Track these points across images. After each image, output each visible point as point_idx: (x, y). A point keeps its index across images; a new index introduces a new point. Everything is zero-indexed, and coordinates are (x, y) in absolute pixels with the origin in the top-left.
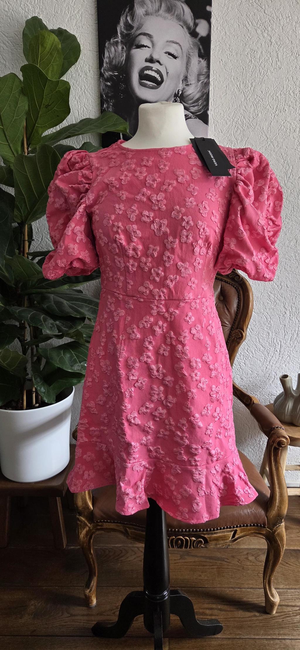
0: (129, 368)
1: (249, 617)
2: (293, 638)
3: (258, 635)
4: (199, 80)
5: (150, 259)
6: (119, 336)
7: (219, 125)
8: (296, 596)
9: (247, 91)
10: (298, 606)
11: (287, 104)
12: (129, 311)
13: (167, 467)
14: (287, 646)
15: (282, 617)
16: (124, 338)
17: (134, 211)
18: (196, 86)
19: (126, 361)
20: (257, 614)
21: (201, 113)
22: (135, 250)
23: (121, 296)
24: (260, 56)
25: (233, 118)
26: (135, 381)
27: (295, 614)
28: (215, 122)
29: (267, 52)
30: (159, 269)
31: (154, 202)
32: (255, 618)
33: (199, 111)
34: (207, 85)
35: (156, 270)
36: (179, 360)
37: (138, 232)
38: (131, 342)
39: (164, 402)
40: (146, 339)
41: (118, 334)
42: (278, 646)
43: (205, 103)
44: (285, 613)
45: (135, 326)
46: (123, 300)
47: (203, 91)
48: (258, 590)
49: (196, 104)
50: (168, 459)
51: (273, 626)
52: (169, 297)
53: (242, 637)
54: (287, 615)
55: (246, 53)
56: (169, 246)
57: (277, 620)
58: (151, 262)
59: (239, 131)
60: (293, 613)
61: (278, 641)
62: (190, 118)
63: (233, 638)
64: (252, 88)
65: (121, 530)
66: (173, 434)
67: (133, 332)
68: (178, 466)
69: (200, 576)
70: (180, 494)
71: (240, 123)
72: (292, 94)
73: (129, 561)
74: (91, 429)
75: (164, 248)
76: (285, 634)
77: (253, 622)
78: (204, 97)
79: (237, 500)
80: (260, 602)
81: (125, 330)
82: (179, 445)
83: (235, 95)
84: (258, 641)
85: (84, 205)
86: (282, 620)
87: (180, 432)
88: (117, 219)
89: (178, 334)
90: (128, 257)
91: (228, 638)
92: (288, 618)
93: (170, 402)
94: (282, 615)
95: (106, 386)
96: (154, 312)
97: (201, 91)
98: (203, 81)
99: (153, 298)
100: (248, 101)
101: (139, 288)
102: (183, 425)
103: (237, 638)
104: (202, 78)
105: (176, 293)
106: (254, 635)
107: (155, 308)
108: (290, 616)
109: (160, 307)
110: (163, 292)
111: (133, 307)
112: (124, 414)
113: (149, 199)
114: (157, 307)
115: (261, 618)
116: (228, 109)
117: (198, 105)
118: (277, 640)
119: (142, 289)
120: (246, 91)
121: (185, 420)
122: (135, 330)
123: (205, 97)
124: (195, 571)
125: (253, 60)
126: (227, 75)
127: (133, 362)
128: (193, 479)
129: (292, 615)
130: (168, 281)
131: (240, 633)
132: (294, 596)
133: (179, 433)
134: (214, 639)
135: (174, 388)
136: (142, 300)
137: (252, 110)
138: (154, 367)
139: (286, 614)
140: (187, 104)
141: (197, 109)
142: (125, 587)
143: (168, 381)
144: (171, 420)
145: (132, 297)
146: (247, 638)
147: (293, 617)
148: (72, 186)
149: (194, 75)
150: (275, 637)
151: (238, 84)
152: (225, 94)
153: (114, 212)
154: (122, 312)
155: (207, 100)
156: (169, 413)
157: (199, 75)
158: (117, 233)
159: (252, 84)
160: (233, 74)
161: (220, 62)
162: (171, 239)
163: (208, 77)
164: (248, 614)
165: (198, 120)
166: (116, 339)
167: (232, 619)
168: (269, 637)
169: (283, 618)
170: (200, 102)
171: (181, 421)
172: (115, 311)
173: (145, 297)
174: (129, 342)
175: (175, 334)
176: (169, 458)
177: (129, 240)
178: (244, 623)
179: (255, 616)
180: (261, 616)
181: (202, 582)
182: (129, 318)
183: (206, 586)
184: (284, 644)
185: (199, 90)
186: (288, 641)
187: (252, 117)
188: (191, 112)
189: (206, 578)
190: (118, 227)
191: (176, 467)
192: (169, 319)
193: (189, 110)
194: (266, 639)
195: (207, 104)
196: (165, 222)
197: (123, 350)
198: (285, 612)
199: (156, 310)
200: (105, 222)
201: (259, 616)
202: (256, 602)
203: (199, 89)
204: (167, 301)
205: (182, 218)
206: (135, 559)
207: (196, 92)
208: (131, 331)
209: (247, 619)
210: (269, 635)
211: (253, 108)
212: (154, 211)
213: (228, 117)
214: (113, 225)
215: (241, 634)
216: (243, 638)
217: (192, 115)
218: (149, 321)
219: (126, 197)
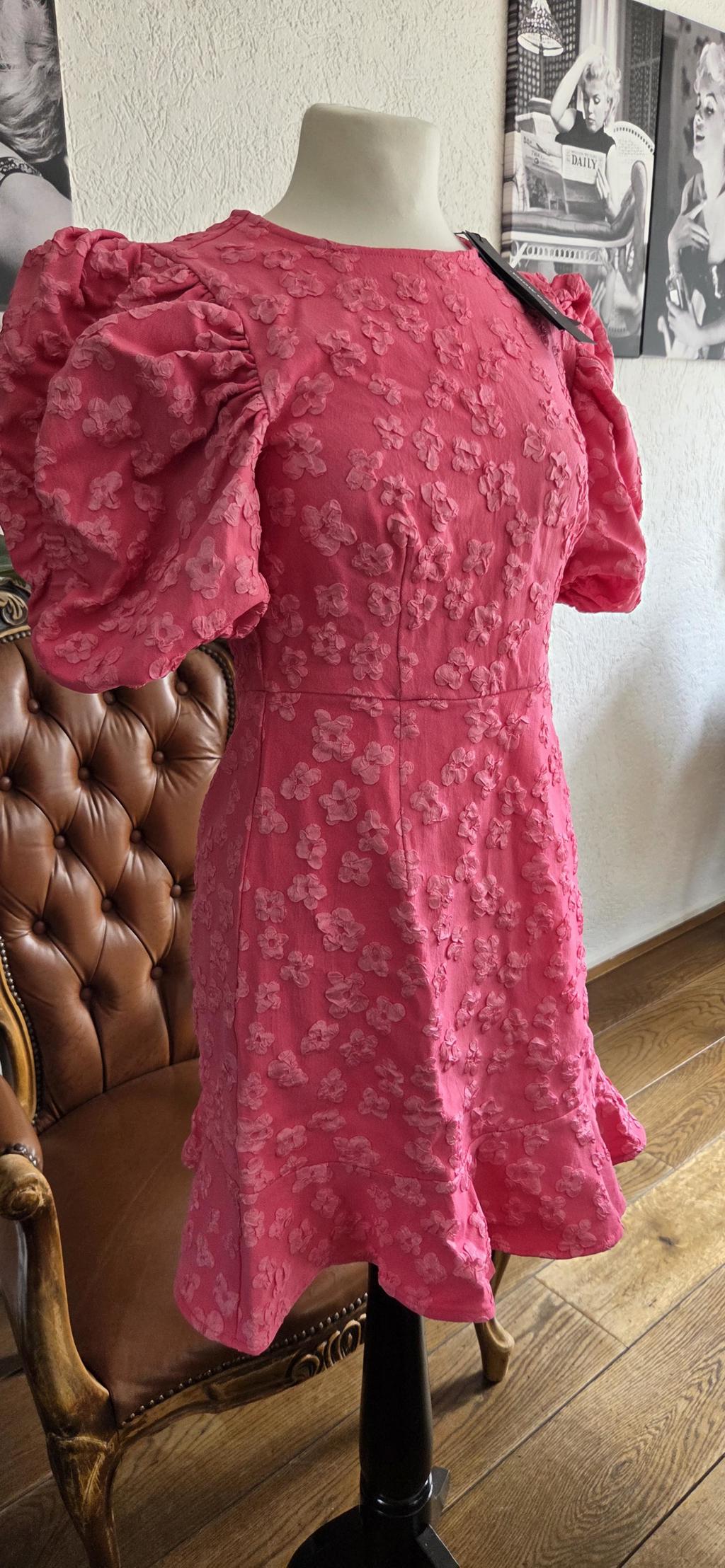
0: (433, 910)
1: (471, 1416)
2: (567, 1398)
3: (512, 1440)
4: (31, 61)
5: (472, 581)
6: (393, 828)
7: (92, 204)
8: (512, 1313)
9: (151, 118)
10: (528, 1331)
11: (245, 174)
12: (404, 745)
13: (512, 1141)
14: (572, 1421)
15: (522, 1370)
16: (408, 827)
17: (432, 441)
18: (25, 76)
19: (426, 893)
20: (479, 1398)
21: (47, 159)
22: (437, 559)
23: (379, 705)
24: (171, 29)
25: (127, 190)
26: (447, 942)
27: (536, 1350)
28: (82, 193)
29: (188, 23)
30: (492, 607)
31: (475, 411)
32: (482, 1410)
33: (42, 152)
34: (52, 77)
35: (486, 611)
36: (537, 848)
37: (452, 502)
38: (428, 832)
39: (501, 974)
40: (463, 814)
41: (387, 818)
42: (558, 1436)
43: (55, 132)
44: (520, 1360)
45: (432, 785)
46: (388, 716)
47: (47, 97)
48: (442, 1347)
49: (30, 130)
50: (512, 1121)
51: (522, 1400)
52: (508, 685)
53: (492, 1466)
54: (527, 1362)
55: (138, 10)
56: (519, 540)
57: (519, 1385)
58: (473, 592)
59: (145, 229)
60: (532, 1350)
61: (551, 1425)
62: (19, 170)
63: (478, 1483)
64: (163, 115)
65: (198, 1399)
66: (523, 1048)
67: (432, 802)
68: (539, 1127)
69: (315, 1399)
70: (559, 1193)
71: (145, 207)
72: (252, 149)
73: (126, 1482)
74: (280, 1137)
75: (508, 542)
76: (552, 1402)
77: (485, 1422)
78: (51, 113)
79: (631, 1146)
80: (465, 1368)
81: (406, 803)
82: (539, 1071)
83: (124, 123)
84: (521, 1452)
85: (266, 423)
86: (525, 1378)
87: (541, 1037)
88: (391, 467)
89: (532, 780)
90: (415, 580)
91: (470, 1489)
92: (532, 1367)
93: (514, 970)
94: (519, 1369)
95: (340, 986)
96: (477, 733)
97: (42, 92)
98: (42, 64)
99: (474, 694)
100: (158, 147)
101: (438, 671)
102: (548, 1016)
103: (486, 1476)
104: (39, 54)
105: (525, 670)
106: (507, 1444)
107: (478, 719)
108: (532, 1360)
109: (490, 716)
110: (498, 671)
111: (417, 730)
112: (435, 1046)
113: (461, 403)
114: (483, 716)
115: (491, 1402)
116: (110, 161)
117: (37, 136)
118: (549, 1424)
119: (446, 670)
120: (148, 120)
121: (552, 1002)
122: (436, 797)
123: (53, 113)
124: (299, 1397)
125: (155, 35)
126: (98, 63)
127: (441, 891)
128: (578, 1141)
129: (533, 1355)
130: (510, 640)
131: (482, 1460)
132: (509, 1316)
133: (540, 1042)
134: (448, 1514)
135: (524, 930)
136: (445, 705)
137: (169, 176)
138: (481, 887)
139: (524, 1361)
140: (5, 125)
141: (35, 147)
142: (166, 1554)
143: (509, 915)
144: (519, 1015)
145: (414, 703)
146: (501, 1462)
147: (539, 1358)
148: (187, 357)
149: (15, 40)
150: (541, 1421)
151: (128, 93)
152: (98, 115)
153: (380, 443)
154: (388, 754)
155: (59, 122)
156: (512, 1001)
157: (29, 43)
158: (397, 508)
159: (160, 101)
160: (111, 62)
161: (74, 18)
162: (523, 516)
163: (55, 54)
164: (465, 1410)
165: (40, 180)
166: (387, 838)
167: (446, 1445)
168: (534, 1428)
169: (525, 1372)
170: (42, 126)
171: (541, 1007)
172: (361, 751)
173: (453, 695)
174: (423, 835)
175: (524, 783)
176: (516, 1118)
177: (429, 525)
178: (473, 1434)
179: (479, 1405)
180: (489, 1396)
181: (329, 1411)
182: (409, 767)
183: (346, 1412)
184: (566, 1422)
185: (35, 89)
186: (565, 1410)
187: (171, 194)
188: (18, 152)
189: (331, 1395)
190: (399, 492)
191: (535, 1132)
192: (508, 747)
193: (14, 144)
194: (530, 1436)
195: (61, 139)
196: (510, 469)
197: (414, 863)
198: (518, 1358)
199: (482, 726)
200: (355, 476)
201: (486, 1400)
202: (459, 1374)
203: (33, 86)
204: (503, 696)
205: (548, 456)
206: (136, 1466)
207: (27, 94)
208: (423, 802)
209: (471, 1422)
210: (530, 1423)
211: (171, 170)
212: (479, 437)
213: (113, 185)
214: (383, 486)
215: (485, 1463)
216: (495, 1468)
217: (23, 162)
218: (466, 761)
219: (403, 398)
